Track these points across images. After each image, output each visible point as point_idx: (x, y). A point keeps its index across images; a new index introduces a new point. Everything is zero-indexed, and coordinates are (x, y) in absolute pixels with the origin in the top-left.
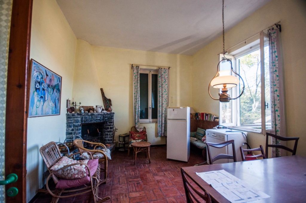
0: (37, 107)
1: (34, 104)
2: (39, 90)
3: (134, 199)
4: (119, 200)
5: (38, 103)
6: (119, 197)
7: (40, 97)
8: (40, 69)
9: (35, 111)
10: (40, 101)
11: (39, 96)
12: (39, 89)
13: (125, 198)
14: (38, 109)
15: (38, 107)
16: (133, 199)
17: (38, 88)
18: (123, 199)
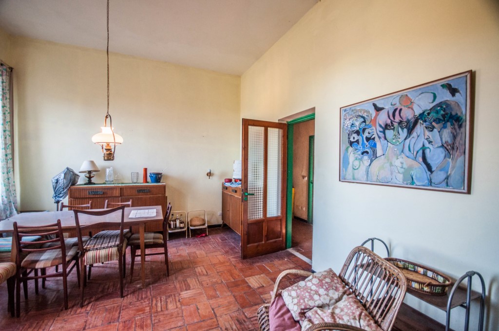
0: (353, 168)
1: (349, 164)
2: (358, 143)
3: (211, 326)
4: (236, 322)
5: (357, 163)
6: (238, 326)
7: (360, 153)
8: (357, 111)
9: (352, 174)
10: (361, 159)
11: (357, 152)
12: (357, 141)
13: (227, 327)
14: (355, 171)
15: (357, 169)
16: (214, 326)
17: (355, 140)
18: (230, 325)
